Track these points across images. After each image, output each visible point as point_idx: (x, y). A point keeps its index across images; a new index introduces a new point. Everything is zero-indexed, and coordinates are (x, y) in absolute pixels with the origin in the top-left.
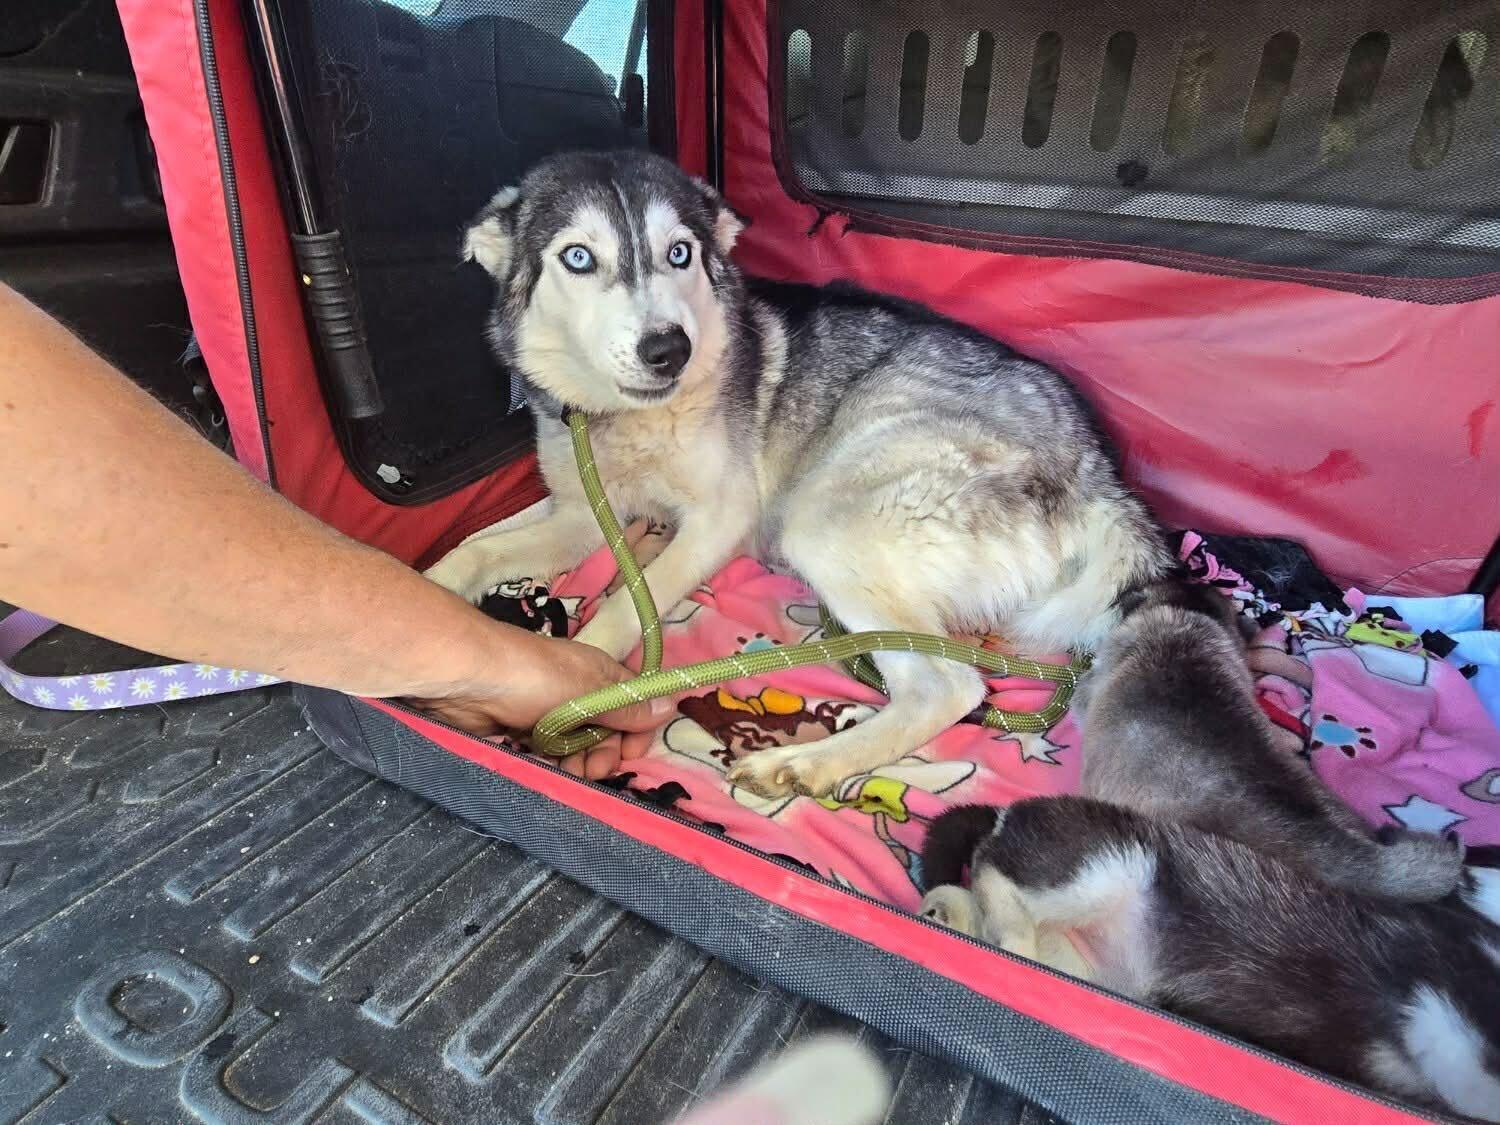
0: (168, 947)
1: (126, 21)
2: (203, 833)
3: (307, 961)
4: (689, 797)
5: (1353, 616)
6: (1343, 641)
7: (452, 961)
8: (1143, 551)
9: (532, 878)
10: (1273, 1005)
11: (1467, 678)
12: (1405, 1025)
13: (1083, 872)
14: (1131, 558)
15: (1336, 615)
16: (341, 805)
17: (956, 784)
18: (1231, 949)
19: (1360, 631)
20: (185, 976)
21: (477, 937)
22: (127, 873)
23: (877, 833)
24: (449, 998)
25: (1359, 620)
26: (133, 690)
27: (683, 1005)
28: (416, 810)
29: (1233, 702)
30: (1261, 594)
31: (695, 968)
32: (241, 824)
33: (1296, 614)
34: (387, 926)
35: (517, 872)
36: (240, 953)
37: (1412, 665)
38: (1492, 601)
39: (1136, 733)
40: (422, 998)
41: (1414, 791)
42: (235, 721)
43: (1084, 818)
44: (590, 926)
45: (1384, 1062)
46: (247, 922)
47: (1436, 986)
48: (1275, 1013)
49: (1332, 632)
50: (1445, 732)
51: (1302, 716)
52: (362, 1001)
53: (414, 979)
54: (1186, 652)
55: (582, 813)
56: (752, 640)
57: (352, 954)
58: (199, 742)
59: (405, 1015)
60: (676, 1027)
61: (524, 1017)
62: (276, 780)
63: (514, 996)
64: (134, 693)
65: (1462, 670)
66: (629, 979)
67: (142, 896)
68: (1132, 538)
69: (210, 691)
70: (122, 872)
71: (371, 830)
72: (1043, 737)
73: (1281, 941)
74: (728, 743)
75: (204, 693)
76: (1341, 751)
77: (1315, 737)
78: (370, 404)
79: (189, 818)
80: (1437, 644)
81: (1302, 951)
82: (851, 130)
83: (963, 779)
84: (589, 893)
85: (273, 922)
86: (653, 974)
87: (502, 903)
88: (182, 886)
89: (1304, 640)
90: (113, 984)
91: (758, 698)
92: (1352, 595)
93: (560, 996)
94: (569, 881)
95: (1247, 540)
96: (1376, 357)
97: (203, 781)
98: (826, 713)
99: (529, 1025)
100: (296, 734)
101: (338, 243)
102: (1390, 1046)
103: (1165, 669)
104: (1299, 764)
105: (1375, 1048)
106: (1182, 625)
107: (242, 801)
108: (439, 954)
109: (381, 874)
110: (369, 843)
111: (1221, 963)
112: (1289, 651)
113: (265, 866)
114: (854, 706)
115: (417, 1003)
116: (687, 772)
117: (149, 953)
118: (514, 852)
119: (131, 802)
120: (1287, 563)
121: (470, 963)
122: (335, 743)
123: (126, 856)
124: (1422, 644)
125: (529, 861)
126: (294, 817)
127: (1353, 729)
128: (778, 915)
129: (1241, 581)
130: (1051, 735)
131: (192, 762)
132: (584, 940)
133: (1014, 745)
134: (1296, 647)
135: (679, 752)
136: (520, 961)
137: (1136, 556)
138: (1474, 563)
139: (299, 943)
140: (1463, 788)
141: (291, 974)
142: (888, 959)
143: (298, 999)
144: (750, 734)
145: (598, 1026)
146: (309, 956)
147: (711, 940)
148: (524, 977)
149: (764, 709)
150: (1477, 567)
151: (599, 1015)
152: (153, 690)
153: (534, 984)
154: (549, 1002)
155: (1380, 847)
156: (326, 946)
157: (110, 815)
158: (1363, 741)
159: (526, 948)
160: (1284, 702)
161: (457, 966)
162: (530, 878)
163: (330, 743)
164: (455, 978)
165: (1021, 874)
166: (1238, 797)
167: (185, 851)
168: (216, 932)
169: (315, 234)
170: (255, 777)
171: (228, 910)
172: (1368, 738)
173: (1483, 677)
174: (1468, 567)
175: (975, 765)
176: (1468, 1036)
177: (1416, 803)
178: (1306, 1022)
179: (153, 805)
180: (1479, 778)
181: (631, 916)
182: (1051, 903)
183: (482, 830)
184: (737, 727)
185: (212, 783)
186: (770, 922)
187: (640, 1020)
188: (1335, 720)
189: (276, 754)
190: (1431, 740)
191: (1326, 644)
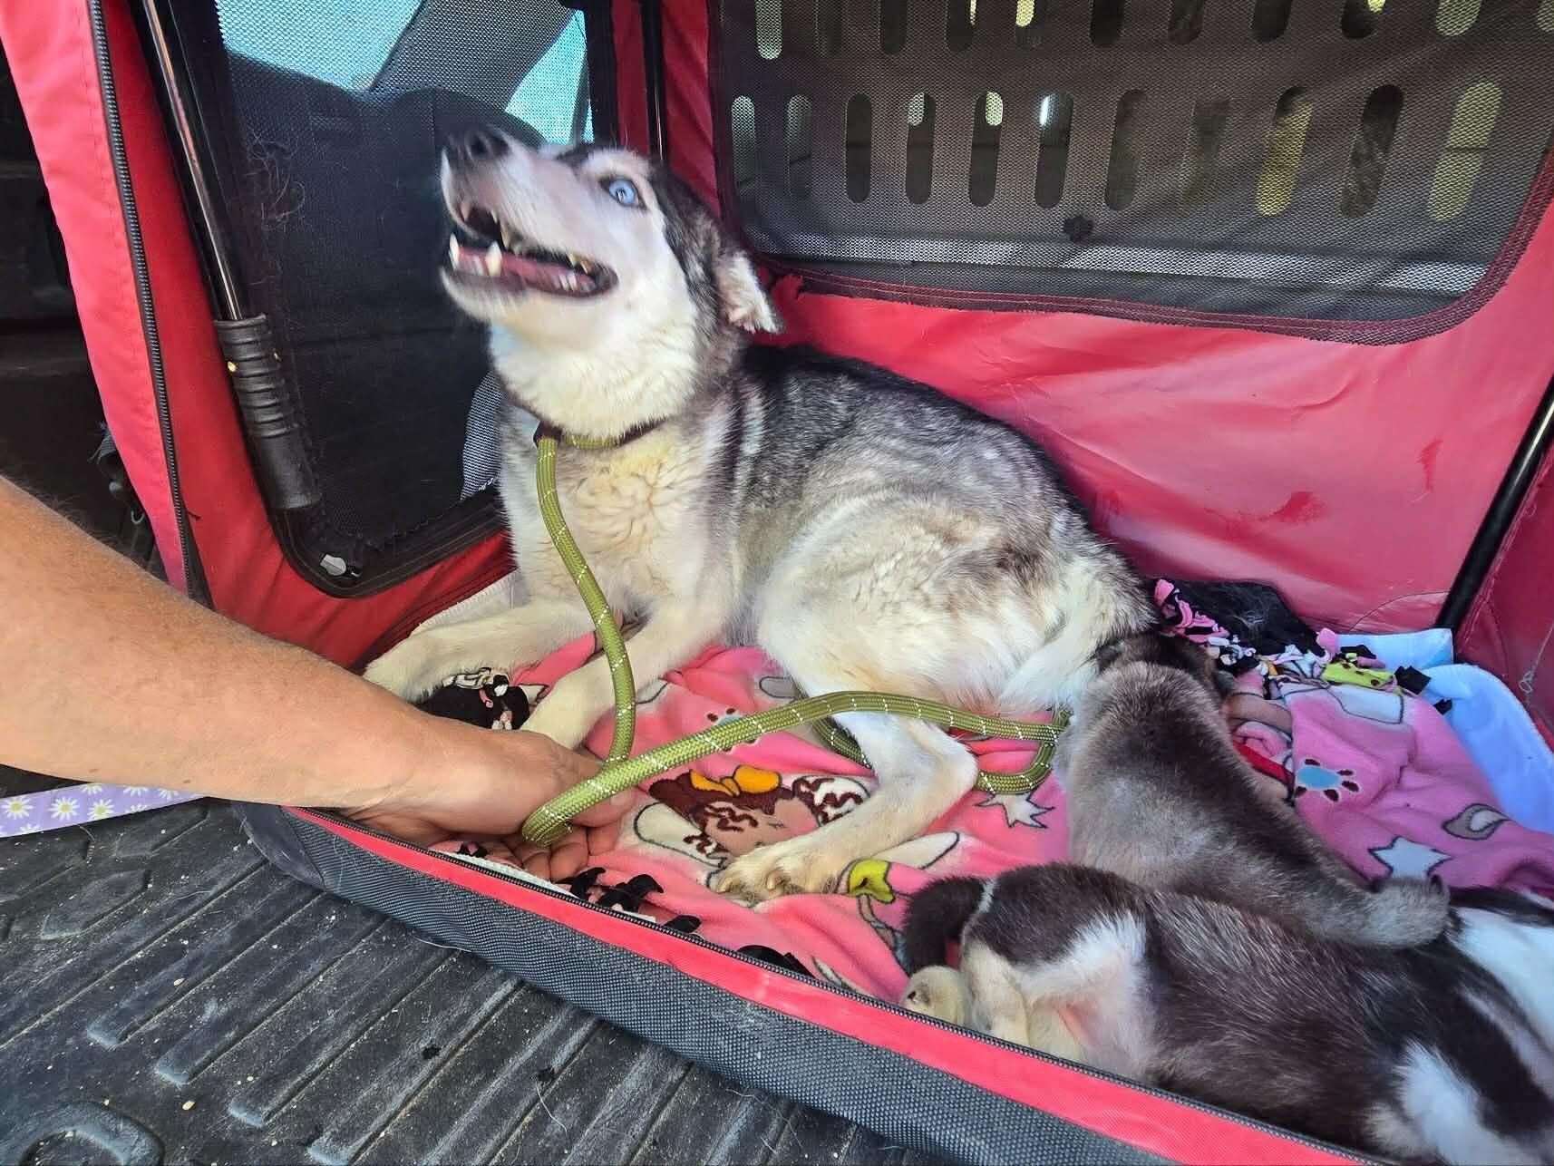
0: (90, 1100)
1: (29, 111)
2: (131, 966)
3: (248, 1102)
4: (660, 890)
5: (1327, 657)
6: (1318, 683)
7: (409, 1089)
8: (1124, 606)
9: (495, 990)
10: (1273, 1075)
11: (1442, 713)
12: (1400, 1086)
13: (1078, 944)
14: (1112, 613)
15: (1311, 657)
16: (285, 924)
17: (941, 856)
18: (1223, 1019)
19: (1335, 672)
20: (109, 1131)
21: (436, 1060)
22: (44, 1018)
23: (861, 913)
24: (407, 1131)
25: (1334, 661)
26: (53, 812)
27: (662, 1118)
28: (370, 923)
29: (1216, 752)
30: (1236, 640)
31: (674, 1075)
32: (175, 953)
33: (1271, 657)
34: (337, 1056)
35: (479, 985)
36: (173, 1099)
37: (1388, 703)
38: (1460, 634)
39: (1121, 788)
40: (377, 1134)
41: (1399, 833)
42: (167, 839)
43: (1074, 888)
44: (560, 1037)
45: (1384, 1125)
46: (180, 1063)
47: (1426, 1042)
48: (1275, 1083)
49: (1309, 674)
50: (1424, 770)
51: (1285, 762)
52: (309, 1143)
53: (368, 1112)
54: (1163, 704)
55: (545, 918)
56: (723, 717)
57: (299, 1091)
58: (128, 865)
59: (357, 1155)
60: (655, 1143)
61: (490, 1145)
62: (213, 902)
63: (478, 1122)
64: (54, 815)
65: (1436, 706)
66: (602, 1095)
67: (62, 1043)
68: (1113, 593)
69: (140, 808)
70: (38, 1017)
71: (317, 950)
72: (1028, 800)
73: (1273, 1007)
74: (703, 825)
75: (133, 809)
76: (1325, 797)
77: (1298, 783)
78: (304, 492)
79: (113, 951)
80: (1411, 680)
81: (1294, 1016)
82: (802, 193)
83: (947, 851)
84: (559, 1002)
85: (211, 1060)
86: (628, 1085)
87: (463, 1020)
88: (106, 1027)
89: (1281, 683)
90: (26, 1147)
91: (732, 778)
92: (1324, 636)
93: (528, 1119)
94: (536, 991)
95: (1219, 585)
96: (1331, 397)
97: (132, 907)
98: (803, 789)
99: (494, 1154)
100: (235, 849)
101: (264, 328)
102: (1389, 1108)
103: (1144, 723)
104: (1285, 812)
105: (1376, 1111)
106: (1156, 678)
107: (176, 928)
108: (396, 1082)
109: (330, 997)
110: (316, 965)
111: (1216, 1034)
112: (1268, 696)
113: (200, 1000)
114: (832, 780)
115: (371, 1140)
116: (659, 862)
117: (69, 1107)
118: (476, 963)
119: (50, 937)
120: (1259, 606)
121: (429, 1089)
122: (278, 857)
123: (43, 999)
124: (1396, 681)
125: (493, 970)
126: (232, 943)
127: (1335, 772)
128: (756, 1014)
129: (1215, 627)
130: (1035, 797)
131: (120, 887)
132: (552, 1054)
133: (998, 810)
134: (1274, 691)
135: (651, 841)
136: (481, 1085)
137: (1117, 611)
138: (1440, 597)
139: (239, 1083)
140: (1445, 826)
141: (232, 1118)
142: (873, 1052)
143: (238, 1146)
144: (725, 814)
145: (570, 1149)
146: (250, 1096)
147: (689, 1044)
148: (487, 1102)
149: (739, 788)
150: (1443, 601)
151: (572, 1136)
152: (76, 810)
153: (499, 1107)
154: (516, 1126)
155: (1369, 895)
156: (270, 1083)
157: (25, 953)
158: (1346, 784)
159: (489, 1067)
160: (1267, 749)
161: (415, 1094)
162: (494, 990)
163: (271, 855)
164: (412, 1109)
165: (1015, 951)
166: (1229, 848)
167: (111, 988)
168: (145, 1077)
169: (239, 319)
170: (190, 900)
171: (159, 1052)
172: (1351, 781)
173: (1458, 711)
174: (1434, 602)
175: (958, 835)
176: (1462, 1091)
177: (1400, 844)
178: (1304, 1089)
179: (75, 939)
180: (1459, 816)
181: (602, 1024)
182: (1047, 979)
183: (442, 942)
184: (711, 808)
185: (142, 910)
186: (748, 1022)
187: (615, 1138)
188: (1317, 764)
189: (213, 873)
190: (1411, 779)
191: (1302, 687)
